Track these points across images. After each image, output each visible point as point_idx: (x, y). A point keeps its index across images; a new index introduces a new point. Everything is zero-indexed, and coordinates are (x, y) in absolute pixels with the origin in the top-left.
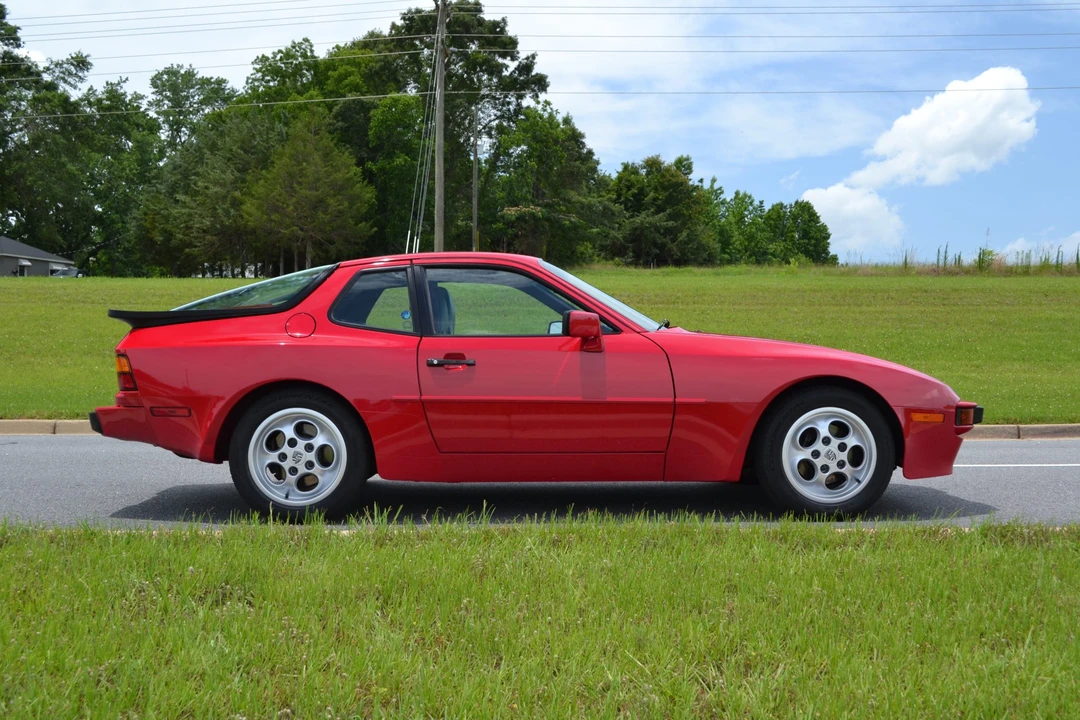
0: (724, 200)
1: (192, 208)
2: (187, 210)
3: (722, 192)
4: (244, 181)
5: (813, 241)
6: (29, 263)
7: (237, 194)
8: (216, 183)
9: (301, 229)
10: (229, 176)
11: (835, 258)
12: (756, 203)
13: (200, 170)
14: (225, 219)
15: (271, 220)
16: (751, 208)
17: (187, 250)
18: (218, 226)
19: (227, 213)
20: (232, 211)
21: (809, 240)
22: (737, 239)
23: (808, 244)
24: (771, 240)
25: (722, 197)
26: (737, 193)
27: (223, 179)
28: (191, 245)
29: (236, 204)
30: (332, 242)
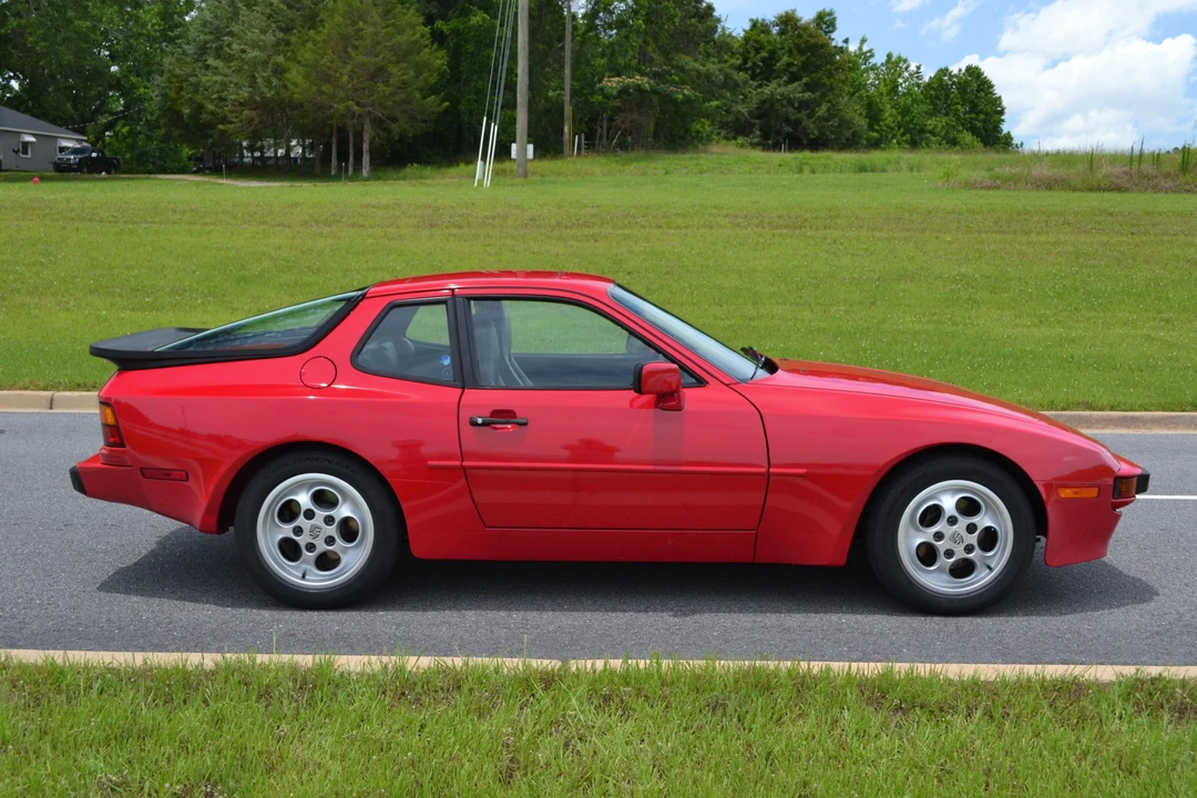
0: (875, 65)
1: (226, 76)
2: (219, 78)
3: (872, 56)
4: (288, 43)
5: (982, 117)
6: (33, 139)
7: (280, 59)
8: (255, 45)
9: (358, 104)
10: (270, 38)
11: (1008, 137)
12: (913, 68)
13: (235, 28)
14: (266, 90)
15: (322, 93)
16: (906, 74)
17: (220, 127)
18: (258, 98)
19: (268, 81)
20: (275, 81)
21: (977, 114)
22: (889, 115)
23: (975, 119)
24: (931, 114)
25: (873, 61)
26: (889, 56)
27: (263, 41)
28: (224, 120)
29: (279, 71)
30: (395, 120)
